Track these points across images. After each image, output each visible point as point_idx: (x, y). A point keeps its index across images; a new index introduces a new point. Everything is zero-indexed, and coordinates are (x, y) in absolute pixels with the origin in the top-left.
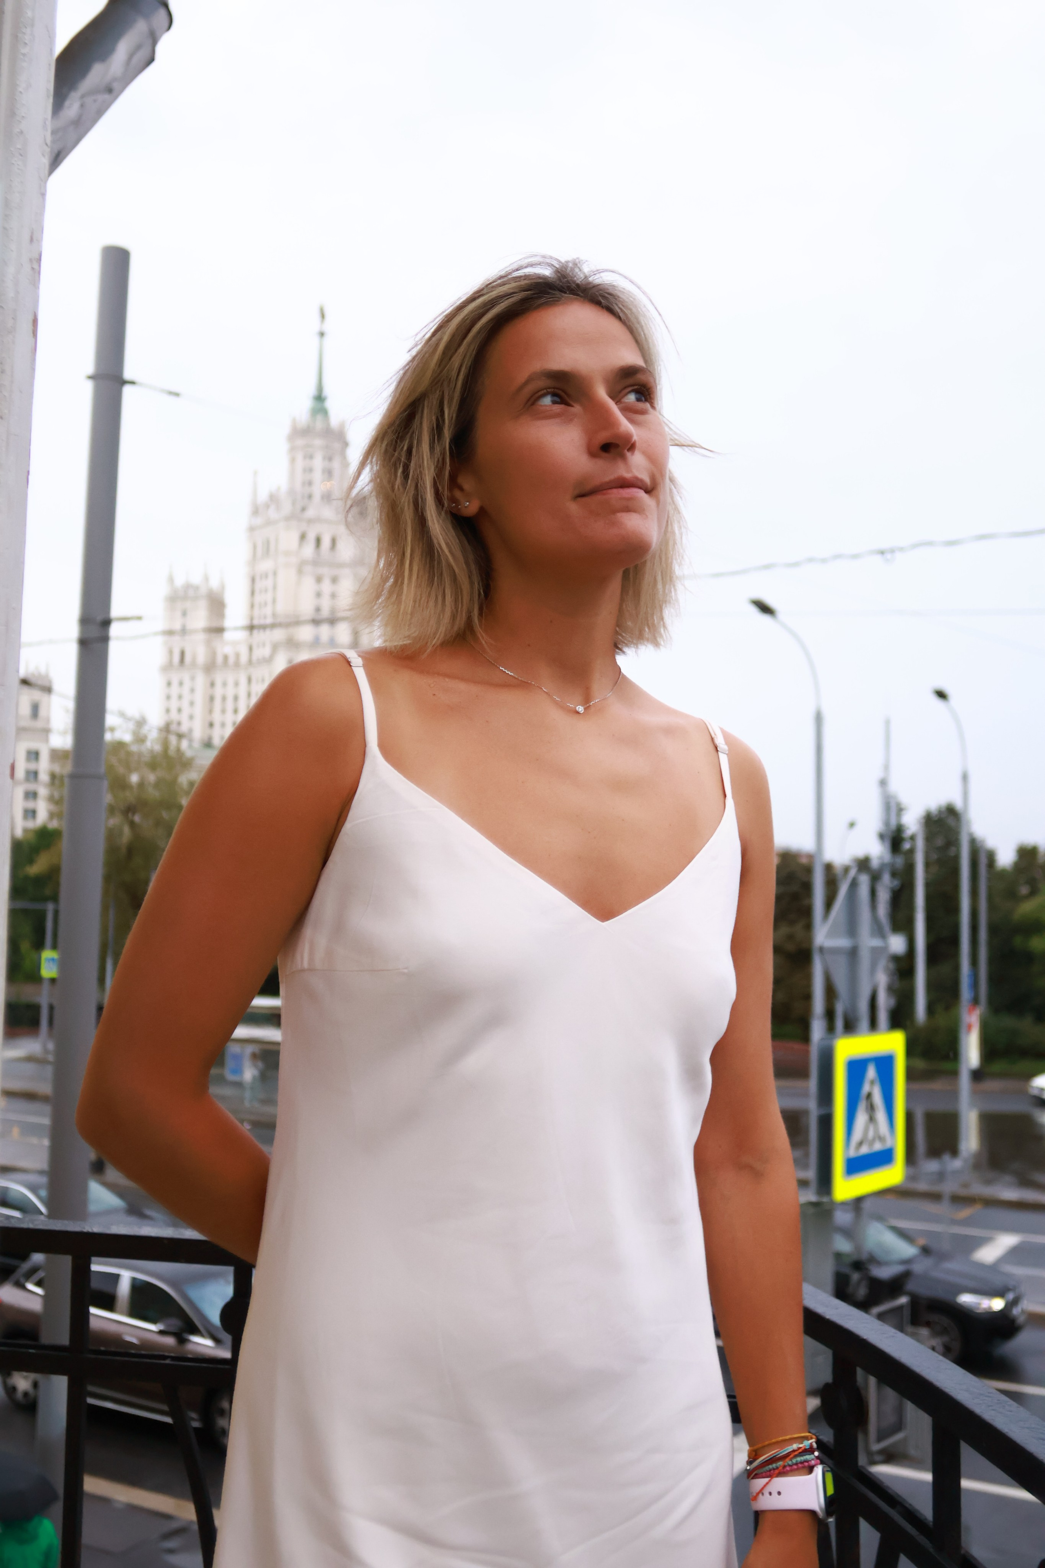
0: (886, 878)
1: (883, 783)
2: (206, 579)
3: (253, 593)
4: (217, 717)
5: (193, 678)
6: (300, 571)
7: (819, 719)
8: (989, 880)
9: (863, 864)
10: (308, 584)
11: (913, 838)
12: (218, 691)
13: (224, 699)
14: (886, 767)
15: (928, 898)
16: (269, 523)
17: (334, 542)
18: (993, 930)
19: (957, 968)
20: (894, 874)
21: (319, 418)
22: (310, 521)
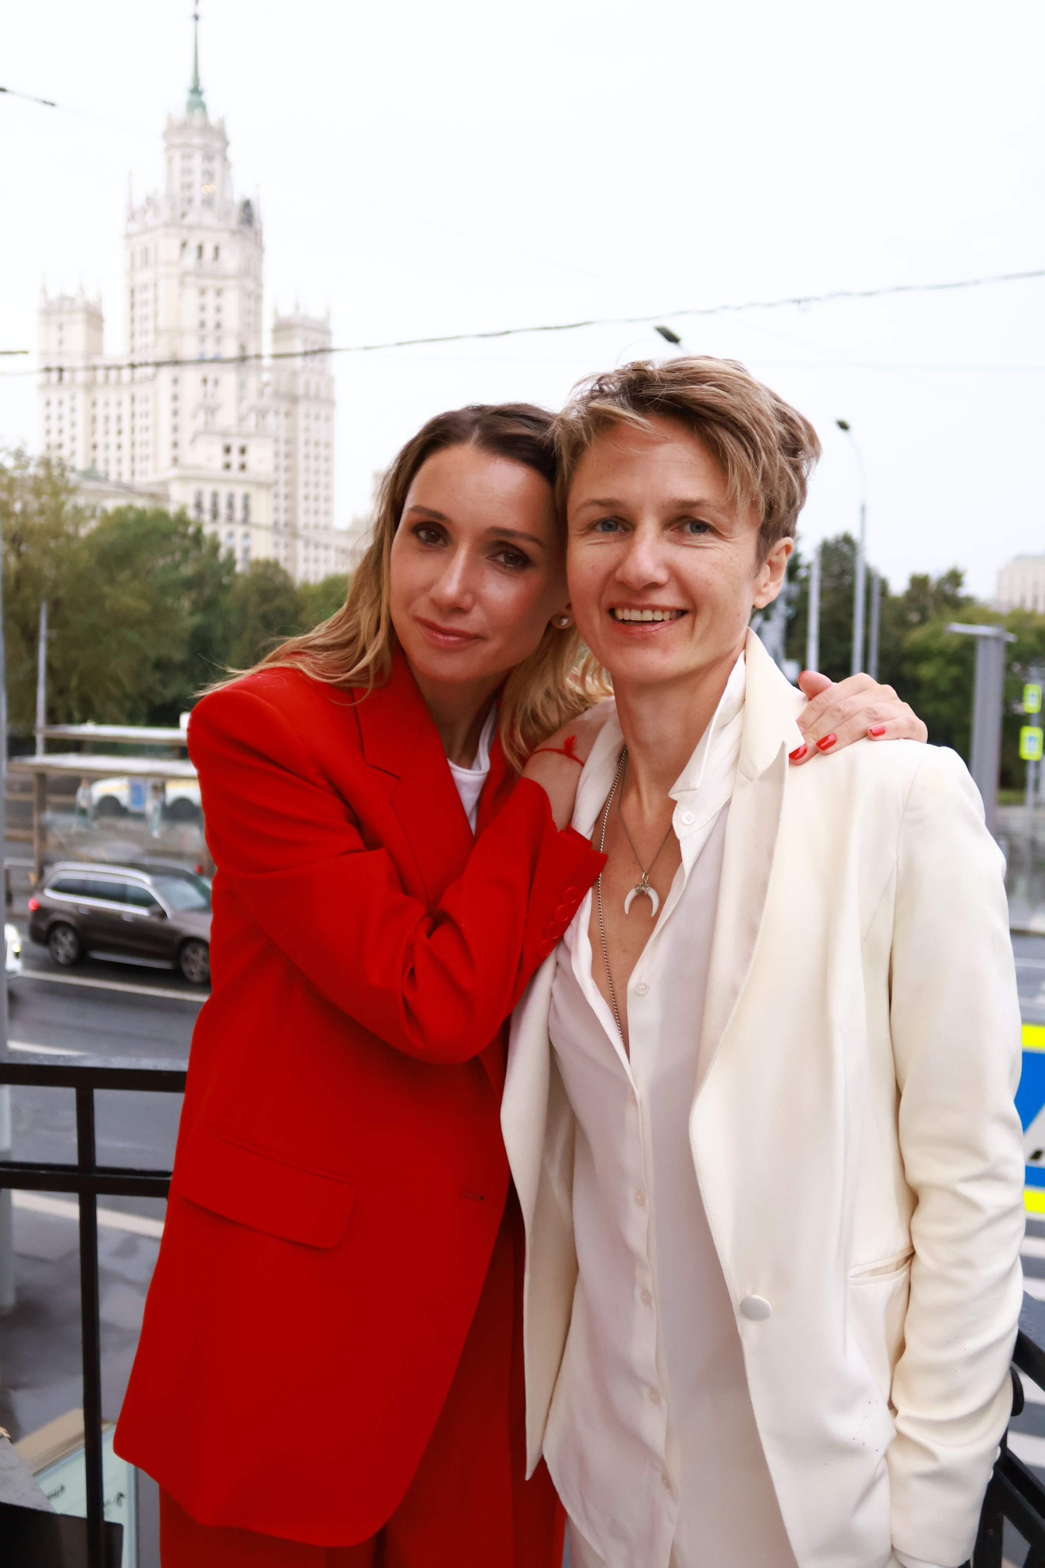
0: (781, 607)
2: (82, 290)
3: (132, 306)
4: (100, 438)
5: (73, 398)
6: (182, 284)
8: (882, 610)
10: (191, 295)
11: (808, 567)
12: (100, 411)
13: (107, 419)
15: (823, 627)
16: (146, 230)
17: (217, 250)
18: (883, 657)
20: (789, 602)
21: (197, 112)
22: (191, 228)
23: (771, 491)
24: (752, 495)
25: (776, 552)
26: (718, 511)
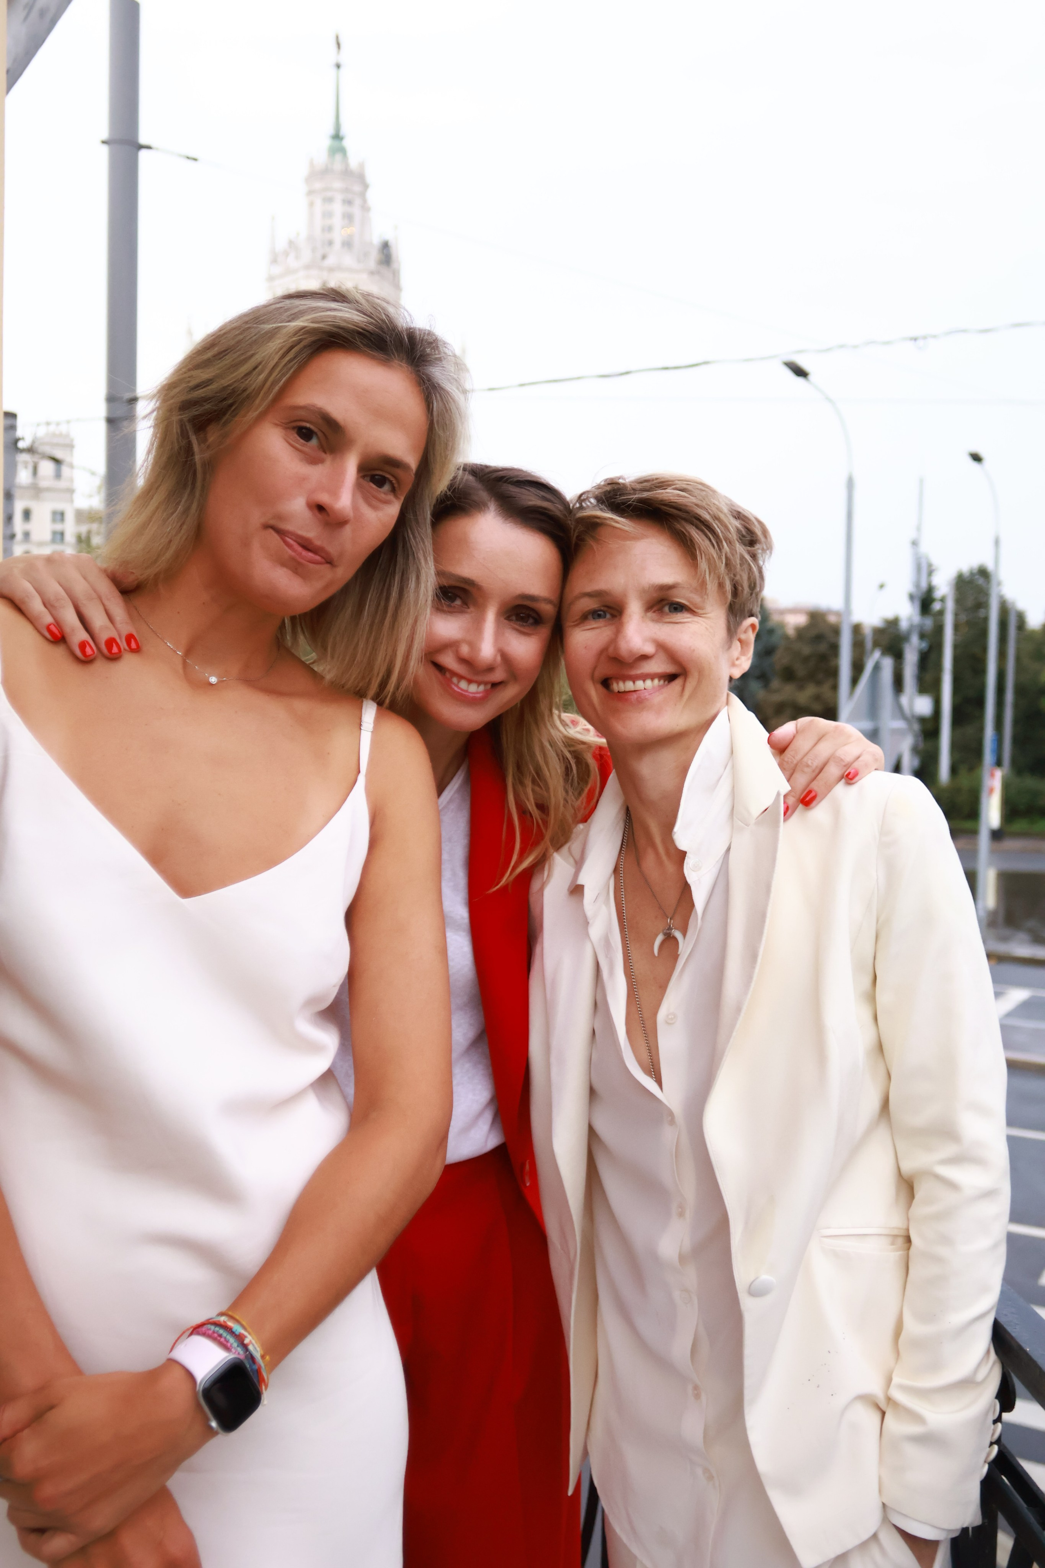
0: (915, 640)
1: (915, 543)
7: (850, 484)
8: (1018, 641)
9: (893, 623)
11: (943, 600)
14: (919, 529)
15: (956, 660)
16: (288, 272)
18: (1020, 690)
19: (981, 729)
20: (922, 636)
21: (338, 157)
22: (331, 270)
23: (735, 575)
24: (719, 578)
25: (744, 630)
26: (691, 592)
